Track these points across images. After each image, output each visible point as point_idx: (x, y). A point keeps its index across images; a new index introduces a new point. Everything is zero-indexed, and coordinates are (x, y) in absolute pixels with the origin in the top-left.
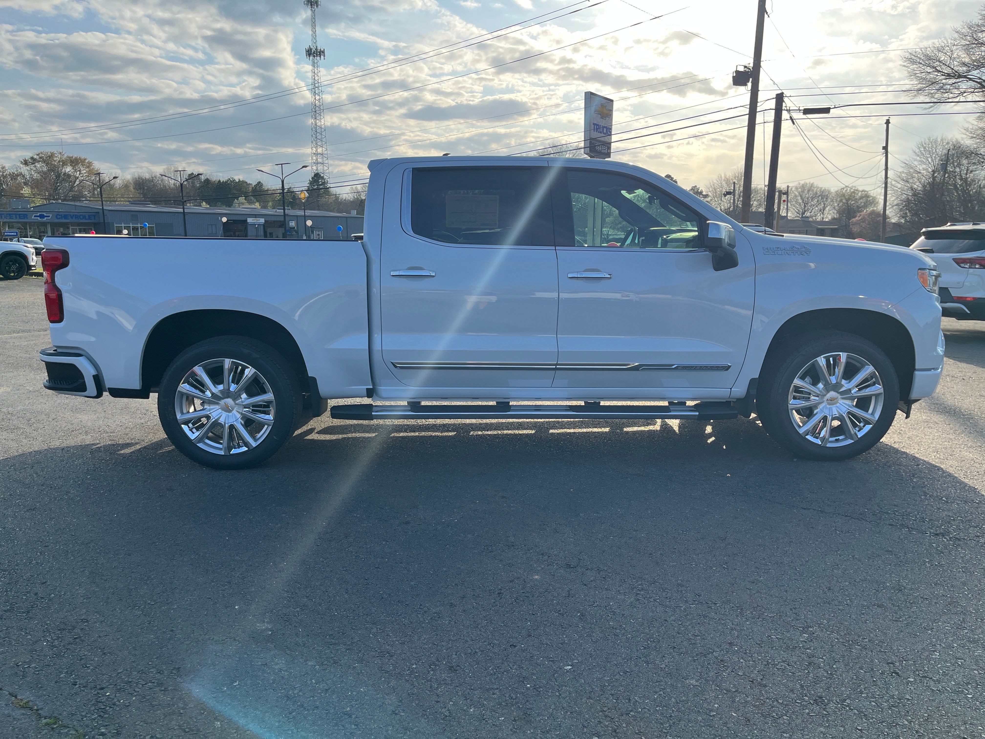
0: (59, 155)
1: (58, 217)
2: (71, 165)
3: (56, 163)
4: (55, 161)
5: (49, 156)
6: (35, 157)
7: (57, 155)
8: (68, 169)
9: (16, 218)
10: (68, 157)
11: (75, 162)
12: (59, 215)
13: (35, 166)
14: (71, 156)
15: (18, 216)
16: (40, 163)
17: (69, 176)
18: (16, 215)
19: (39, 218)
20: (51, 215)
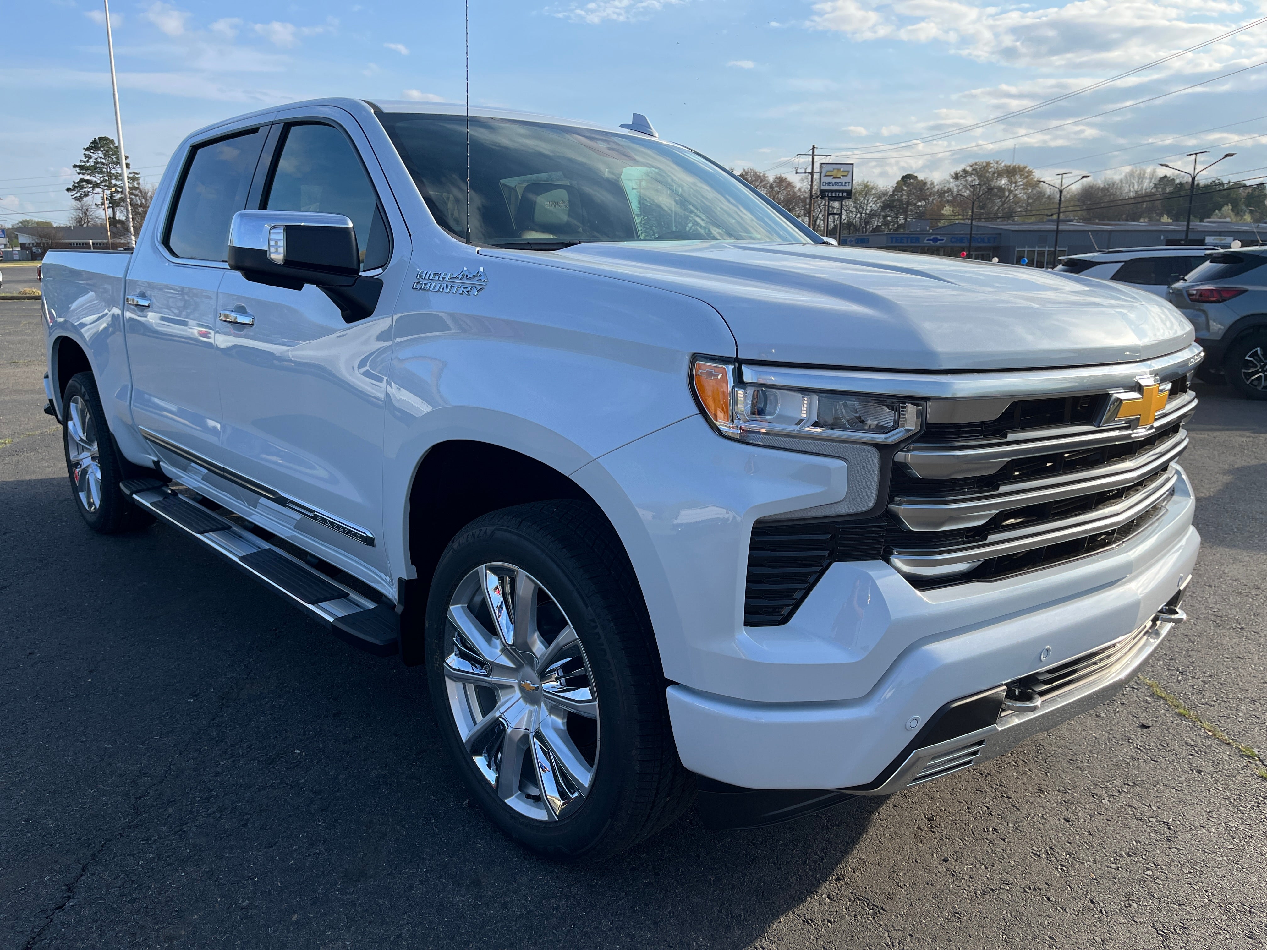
0: (996, 165)
1: (953, 240)
2: (1007, 177)
3: (990, 175)
4: (989, 172)
5: (984, 167)
6: (968, 169)
7: (992, 165)
8: (1003, 182)
9: (907, 242)
10: (1005, 166)
11: (1011, 172)
12: (954, 238)
13: (966, 180)
14: (1009, 164)
15: (909, 240)
16: (973, 176)
17: (1001, 189)
18: (907, 238)
19: (931, 242)
20: (945, 238)
